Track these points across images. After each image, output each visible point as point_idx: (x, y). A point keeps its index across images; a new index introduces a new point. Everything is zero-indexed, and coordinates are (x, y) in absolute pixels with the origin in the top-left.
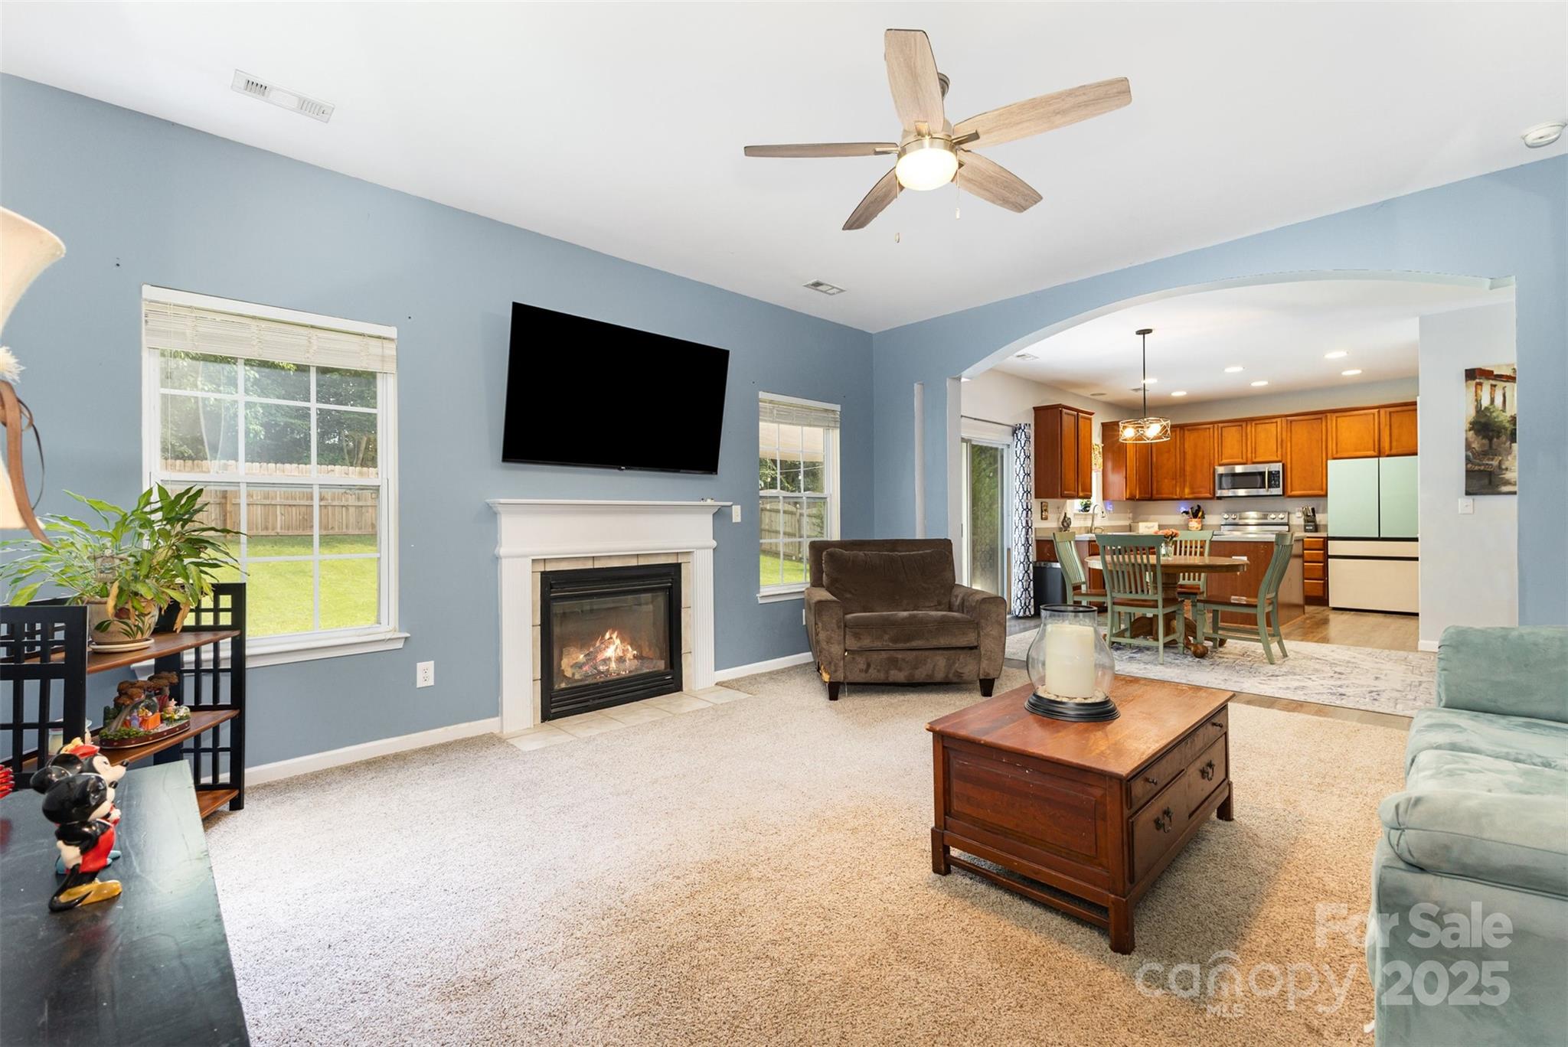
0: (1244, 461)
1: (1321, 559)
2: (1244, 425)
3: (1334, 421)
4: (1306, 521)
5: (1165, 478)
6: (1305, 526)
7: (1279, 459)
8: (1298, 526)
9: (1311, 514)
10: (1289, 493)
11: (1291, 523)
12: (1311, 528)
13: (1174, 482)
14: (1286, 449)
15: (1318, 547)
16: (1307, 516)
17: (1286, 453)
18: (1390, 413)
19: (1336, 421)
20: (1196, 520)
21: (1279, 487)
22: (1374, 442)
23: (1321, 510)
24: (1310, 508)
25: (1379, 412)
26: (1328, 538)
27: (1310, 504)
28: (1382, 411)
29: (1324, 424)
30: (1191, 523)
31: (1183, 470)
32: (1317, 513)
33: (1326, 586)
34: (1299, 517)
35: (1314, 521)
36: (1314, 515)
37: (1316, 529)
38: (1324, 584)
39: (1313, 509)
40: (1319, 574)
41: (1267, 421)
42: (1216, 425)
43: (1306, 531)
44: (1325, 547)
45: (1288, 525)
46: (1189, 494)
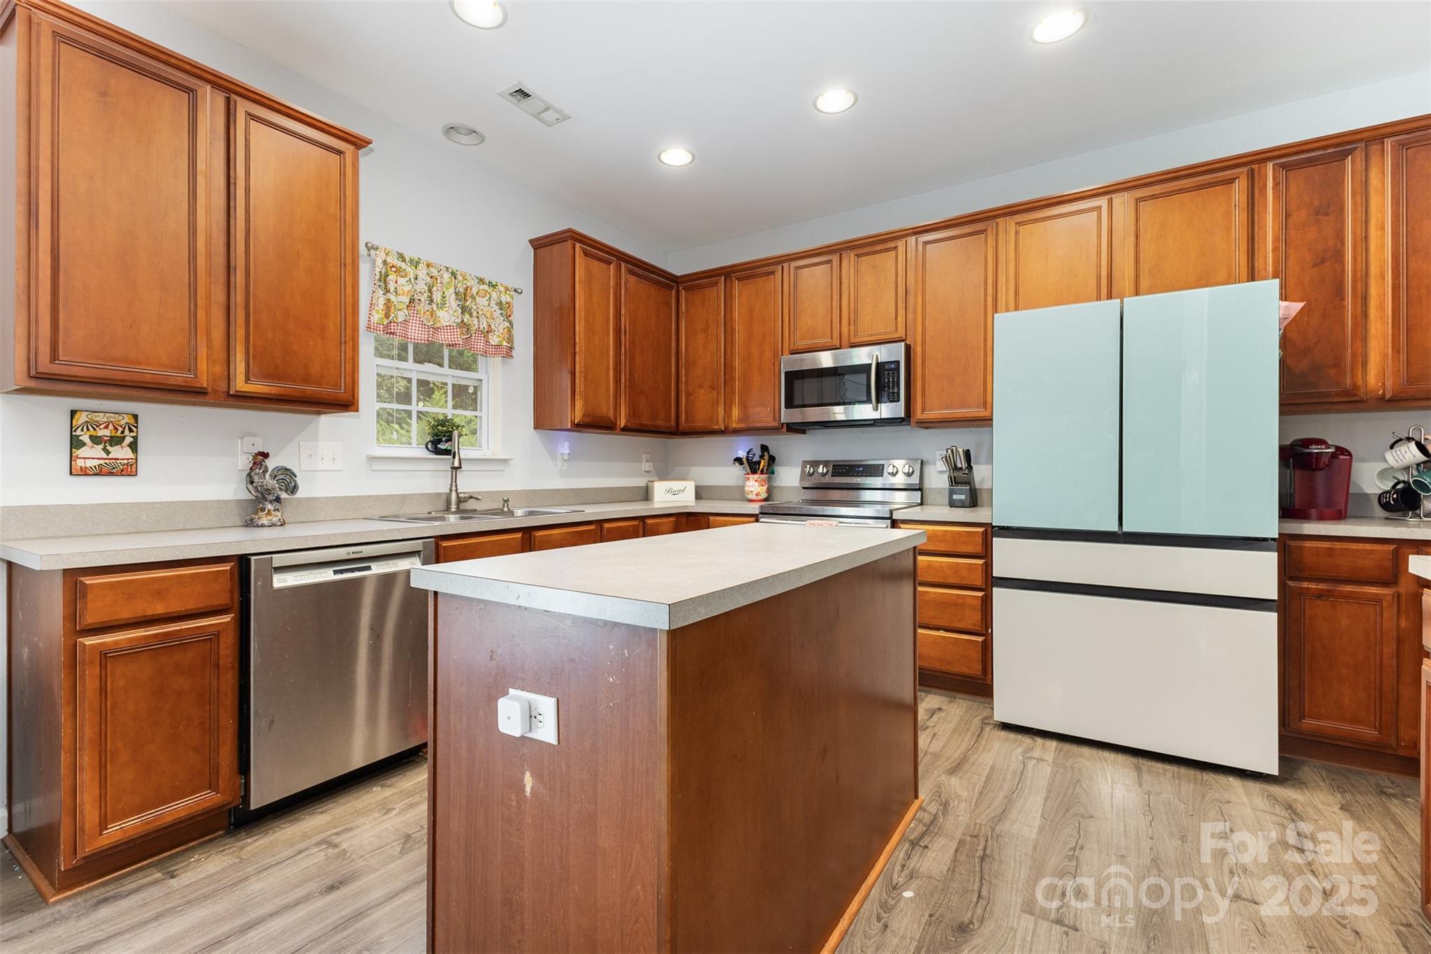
0: (836, 342)
1: (979, 582)
2: (835, 258)
3: (1012, 234)
4: (954, 481)
5: (701, 386)
6: (951, 493)
7: (901, 333)
8: (939, 491)
9: (964, 465)
10: (919, 414)
11: (927, 485)
12: (963, 497)
13: (715, 393)
14: (915, 311)
15: (970, 549)
16: (956, 468)
17: (915, 319)
18: (1138, 200)
19: (1017, 233)
20: (756, 476)
21: (898, 401)
22: (1099, 278)
23: (983, 457)
24: (960, 450)
25: (1110, 202)
26: (992, 531)
27: (961, 439)
28: (1118, 199)
29: (991, 242)
30: (748, 483)
31: (728, 367)
32: (976, 463)
33: (987, 650)
34: (941, 472)
35: (969, 482)
36: (970, 467)
37: (974, 500)
38: (984, 642)
39: (967, 454)
40: (971, 620)
41: (878, 248)
42: (786, 265)
43: (952, 504)
44: (986, 554)
45: (920, 489)
46: (739, 421)
